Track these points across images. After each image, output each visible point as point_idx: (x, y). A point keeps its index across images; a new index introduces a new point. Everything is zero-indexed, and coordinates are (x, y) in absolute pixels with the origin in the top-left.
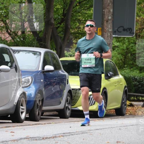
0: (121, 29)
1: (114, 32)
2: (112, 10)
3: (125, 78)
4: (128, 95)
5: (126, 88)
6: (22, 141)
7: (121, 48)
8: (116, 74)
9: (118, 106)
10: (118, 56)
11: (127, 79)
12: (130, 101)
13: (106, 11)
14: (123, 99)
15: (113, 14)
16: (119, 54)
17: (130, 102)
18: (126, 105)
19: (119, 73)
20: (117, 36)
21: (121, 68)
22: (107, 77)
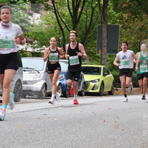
0: (111, 51)
1: (108, 52)
2: (106, 41)
3: (114, 76)
4: (115, 84)
5: (114, 81)
6: (59, 108)
8: (108, 74)
9: (110, 90)
10: (110, 65)
12: (116, 87)
13: (103, 41)
14: (112, 87)
15: (107, 43)
16: (110, 63)
18: (114, 89)
19: (110, 73)
20: (109, 54)
21: (111, 70)
22: (104, 75)
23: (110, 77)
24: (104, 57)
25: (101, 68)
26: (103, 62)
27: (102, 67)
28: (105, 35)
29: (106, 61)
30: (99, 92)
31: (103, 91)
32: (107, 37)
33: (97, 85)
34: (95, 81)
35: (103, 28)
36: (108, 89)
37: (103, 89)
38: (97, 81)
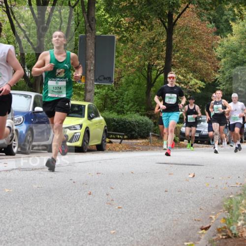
0: (102, 78)
1: (96, 80)
2: (93, 62)
4: (108, 133)
5: (106, 128)
6: (14, 171)
7: (101, 94)
8: (97, 116)
9: (99, 142)
10: (98, 101)
11: (107, 120)
12: (109, 138)
13: (88, 62)
14: (103, 137)
15: (95, 65)
16: (99, 99)
17: (109, 140)
18: (105, 142)
19: (100, 115)
20: (98, 83)
21: (102, 110)
22: (90, 118)
23: (100, 122)
24: (89, 88)
25: (85, 106)
26: (88, 96)
27: (86, 104)
28: (91, 51)
29: (93, 95)
30: (80, 146)
31: (87, 143)
32: (95, 56)
33: (77, 134)
34: (74, 127)
35: (89, 40)
36: (96, 141)
37: (87, 141)
38: (78, 127)
